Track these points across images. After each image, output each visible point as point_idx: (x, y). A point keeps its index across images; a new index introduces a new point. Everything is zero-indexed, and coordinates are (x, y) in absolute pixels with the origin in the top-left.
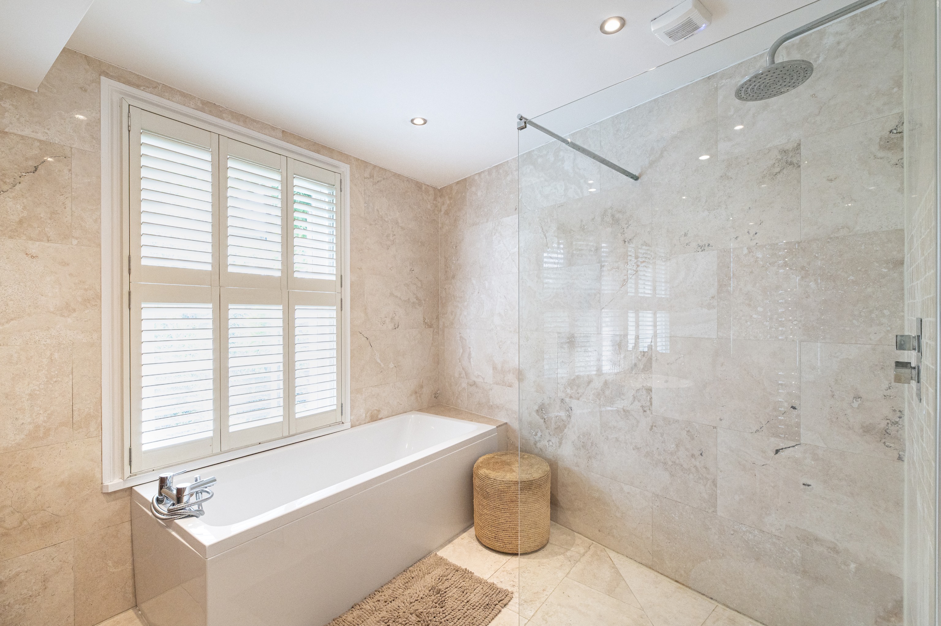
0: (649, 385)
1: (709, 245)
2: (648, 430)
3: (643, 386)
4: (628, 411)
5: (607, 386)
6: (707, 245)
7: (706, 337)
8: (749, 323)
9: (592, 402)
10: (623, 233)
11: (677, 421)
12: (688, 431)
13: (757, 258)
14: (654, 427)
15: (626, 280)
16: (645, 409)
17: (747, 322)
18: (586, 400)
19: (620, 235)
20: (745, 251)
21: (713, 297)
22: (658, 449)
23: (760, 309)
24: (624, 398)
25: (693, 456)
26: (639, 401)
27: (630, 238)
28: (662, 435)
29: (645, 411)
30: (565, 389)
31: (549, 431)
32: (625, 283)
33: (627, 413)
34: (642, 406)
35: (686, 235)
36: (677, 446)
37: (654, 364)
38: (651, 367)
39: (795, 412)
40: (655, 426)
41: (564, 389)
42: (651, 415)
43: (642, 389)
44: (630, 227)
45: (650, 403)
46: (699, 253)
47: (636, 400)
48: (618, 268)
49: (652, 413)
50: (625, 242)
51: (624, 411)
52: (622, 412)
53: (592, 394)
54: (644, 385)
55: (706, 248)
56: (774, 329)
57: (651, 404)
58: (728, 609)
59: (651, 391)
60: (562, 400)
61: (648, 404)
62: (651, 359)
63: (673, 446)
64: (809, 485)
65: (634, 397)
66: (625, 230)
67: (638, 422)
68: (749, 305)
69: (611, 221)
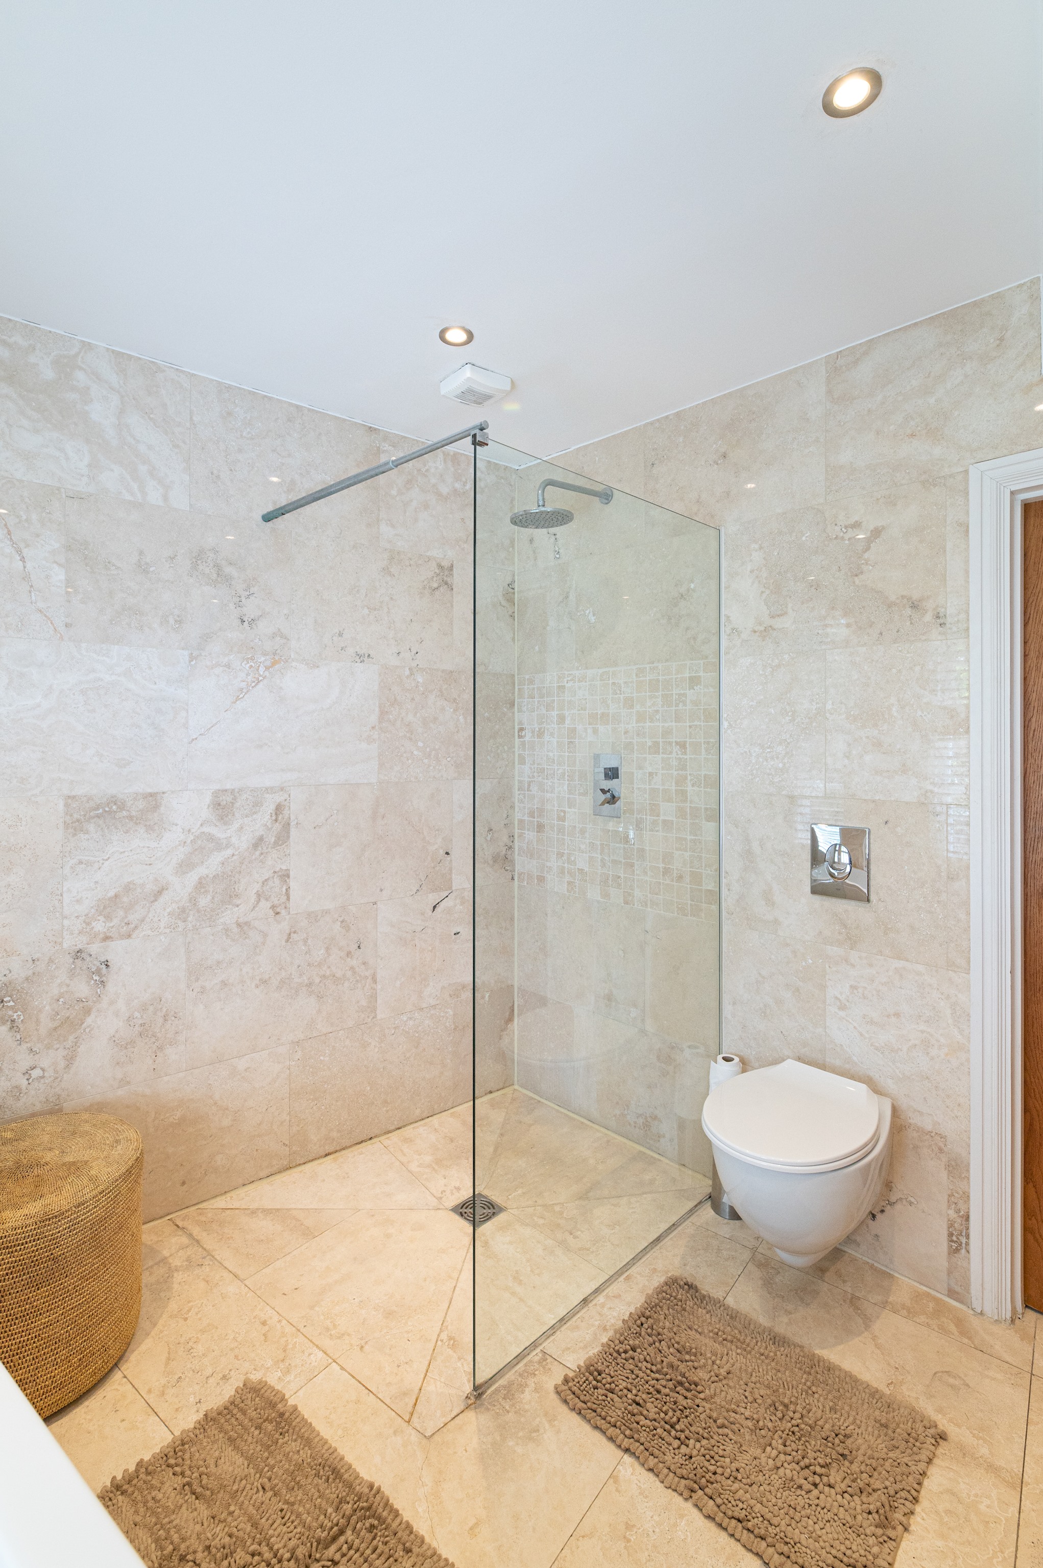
0: (284, 868)
1: (369, 656)
2: (283, 943)
3: (275, 872)
4: (246, 923)
5: (203, 890)
6: (366, 655)
7: (366, 781)
8: (410, 761)
9: (168, 931)
10: (239, 605)
11: (327, 912)
12: (342, 922)
13: (418, 682)
14: (292, 935)
15: (245, 691)
16: (278, 910)
17: (408, 760)
18: (149, 932)
19: (232, 606)
20: (407, 672)
21: (373, 728)
22: (299, 966)
23: (420, 744)
24: (238, 902)
25: (349, 954)
26: (267, 900)
27: (252, 617)
28: (305, 941)
29: (278, 913)
30: (88, 924)
31: (29, 1045)
32: (241, 696)
33: (245, 928)
34: (273, 907)
35: (341, 635)
36: (327, 949)
37: (293, 832)
38: (288, 837)
39: (448, 858)
40: (295, 932)
41: (84, 925)
42: (287, 917)
43: (273, 877)
44: (252, 598)
45: (286, 897)
46: (357, 664)
47: (262, 899)
48: (228, 666)
49: (289, 913)
50: (243, 621)
51: (239, 925)
52: (236, 930)
53: (166, 914)
54: (277, 870)
55: (366, 659)
56: (431, 768)
57: (288, 899)
58: (390, 1135)
59: (288, 876)
60: (78, 954)
61: (284, 898)
62: (289, 824)
63: (322, 952)
64: (458, 933)
65: (259, 895)
66: (243, 599)
67: (265, 935)
68: (411, 739)
69: (215, 575)
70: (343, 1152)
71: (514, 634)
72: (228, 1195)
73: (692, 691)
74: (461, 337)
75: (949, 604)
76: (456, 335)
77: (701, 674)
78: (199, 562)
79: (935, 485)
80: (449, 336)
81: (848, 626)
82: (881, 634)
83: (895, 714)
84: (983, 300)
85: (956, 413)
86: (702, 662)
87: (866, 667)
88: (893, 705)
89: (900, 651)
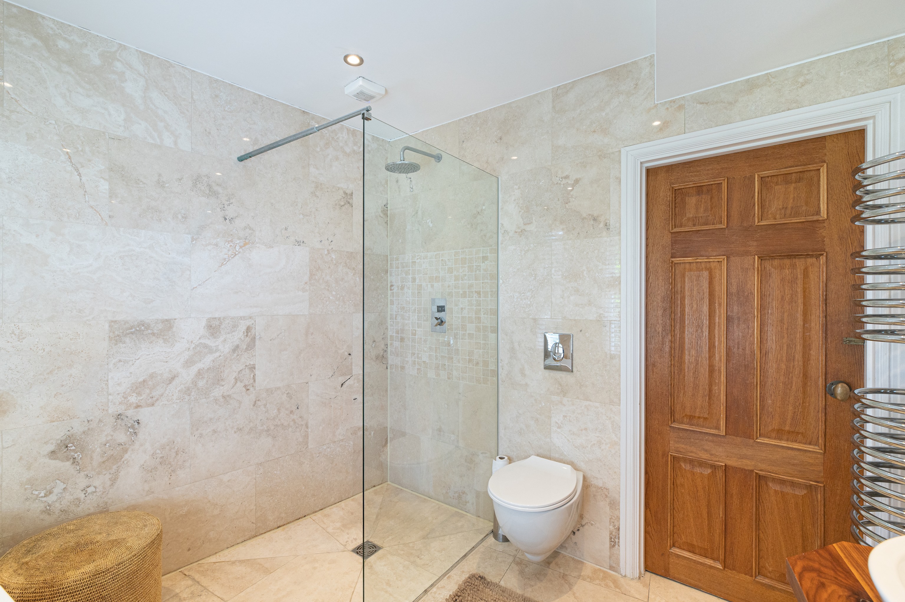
0: (252, 363)
1: (303, 242)
2: (252, 407)
3: (246, 366)
4: (228, 396)
5: (200, 377)
6: (302, 242)
7: (301, 314)
8: (328, 302)
9: (178, 401)
10: (223, 209)
11: (278, 388)
12: (288, 394)
13: (333, 258)
14: (257, 402)
15: (227, 260)
16: (248, 388)
17: (327, 302)
18: (166, 402)
19: (219, 210)
20: (326, 252)
21: (306, 283)
22: (261, 420)
23: (334, 293)
24: (223, 383)
25: (292, 412)
26: (241, 382)
27: (232, 217)
28: (265, 405)
29: (248, 390)
30: (126, 398)
32: (225, 263)
33: (228, 398)
34: (245, 386)
35: (286, 229)
36: (279, 410)
37: (257, 342)
38: (255, 345)
39: (350, 357)
40: (258, 400)
41: (123, 399)
42: (254, 392)
43: (245, 369)
44: (231, 205)
45: (253, 380)
46: (297, 246)
47: (238, 382)
48: (216, 245)
49: (255, 389)
50: (226, 219)
51: (224, 397)
52: (222, 400)
53: (177, 391)
54: (248, 364)
55: (301, 244)
56: (340, 306)
57: (255, 381)
58: (316, 513)
59: (255, 368)
60: (119, 416)
61: (251, 381)
62: (255, 338)
63: (275, 411)
64: (356, 399)
65: (236, 379)
66: (226, 206)
67: (240, 403)
68: (328, 290)
69: (208, 191)
70: (288, 525)
71: (388, 233)
72: (218, 554)
73: (484, 264)
74: (356, 61)
75: (611, 219)
76: (354, 60)
77: (489, 255)
78: (197, 183)
79: (605, 158)
80: (349, 60)
81: (563, 229)
82: (579, 233)
83: (585, 275)
84: (628, 64)
85: (615, 121)
86: (489, 248)
87: (571, 251)
88: (584, 270)
89: (588, 243)
